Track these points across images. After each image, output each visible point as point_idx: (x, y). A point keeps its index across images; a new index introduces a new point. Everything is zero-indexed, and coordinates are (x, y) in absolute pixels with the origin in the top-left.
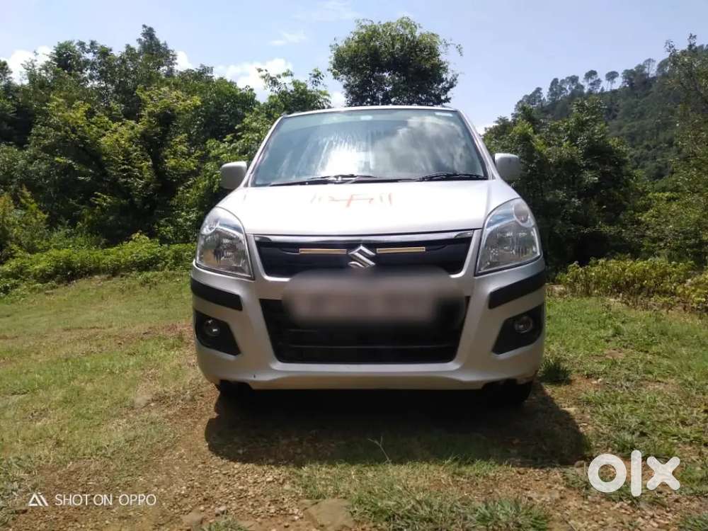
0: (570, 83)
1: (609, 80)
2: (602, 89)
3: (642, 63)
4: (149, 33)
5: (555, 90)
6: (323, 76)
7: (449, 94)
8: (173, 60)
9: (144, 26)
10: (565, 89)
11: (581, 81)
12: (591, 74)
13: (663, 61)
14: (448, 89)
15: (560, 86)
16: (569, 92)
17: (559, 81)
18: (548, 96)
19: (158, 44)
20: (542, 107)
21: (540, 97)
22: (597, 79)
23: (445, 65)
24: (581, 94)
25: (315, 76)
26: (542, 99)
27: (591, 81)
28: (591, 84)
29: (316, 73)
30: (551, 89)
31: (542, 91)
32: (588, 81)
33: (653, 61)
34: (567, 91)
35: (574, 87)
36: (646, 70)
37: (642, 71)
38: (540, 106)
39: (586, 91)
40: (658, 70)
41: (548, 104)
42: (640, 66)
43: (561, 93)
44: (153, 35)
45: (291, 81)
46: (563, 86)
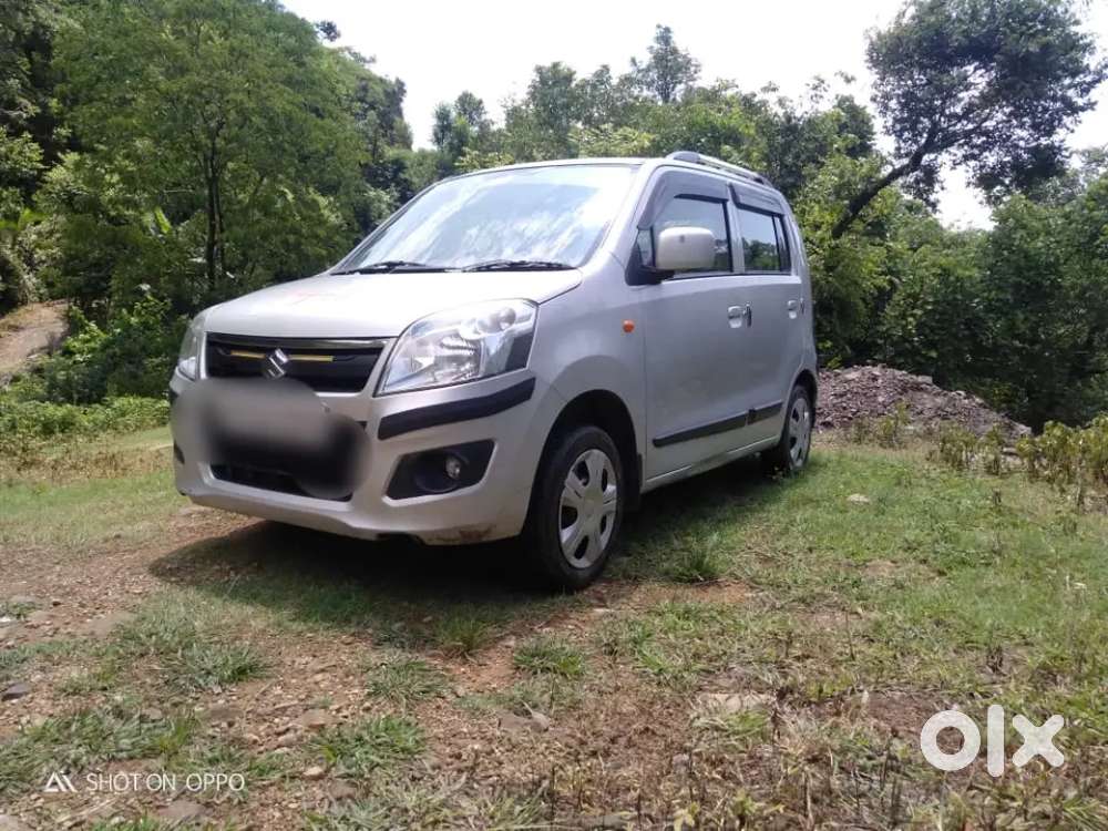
4: (665, 37)
6: (829, 86)
7: (1094, 94)
8: (696, 72)
9: (659, 26)
14: (1092, 84)
19: (675, 51)
23: (1087, 41)
25: (815, 88)
29: (816, 82)
44: (670, 37)
45: (776, 100)
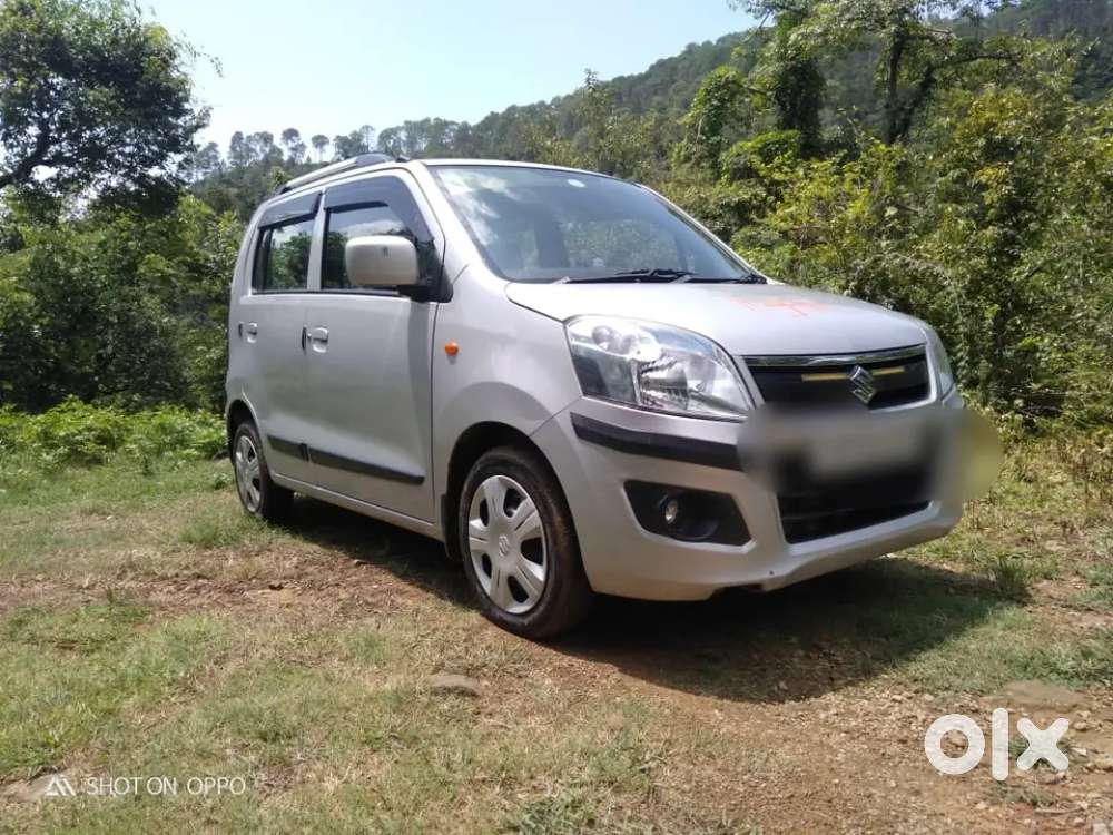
0: (262, 143)
1: (316, 146)
2: (309, 159)
3: (358, 130)
5: (238, 149)
10: (254, 151)
11: (278, 141)
12: (291, 134)
13: (386, 131)
15: (246, 145)
16: (262, 156)
17: (245, 136)
18: (229, 158)
20: (222, 175)
21: (216, 157)
22: (300, 142)
24: (280, 163)
26: (220, 161)
27: (291, 144)
28: (293, 149)
30: (233, 148)
31: (218, 149)
32: (287, 143)
33: (373, 129)
34: (257, 155)
35: (267, 150)
36: (365, 141)
37: (359, 140)
38: (218, 173)
39: (285, 158)
40: (380, 143)
41: (230, 170)
42: (355, 134)
43: (249, 157)
46: (252, 146)
